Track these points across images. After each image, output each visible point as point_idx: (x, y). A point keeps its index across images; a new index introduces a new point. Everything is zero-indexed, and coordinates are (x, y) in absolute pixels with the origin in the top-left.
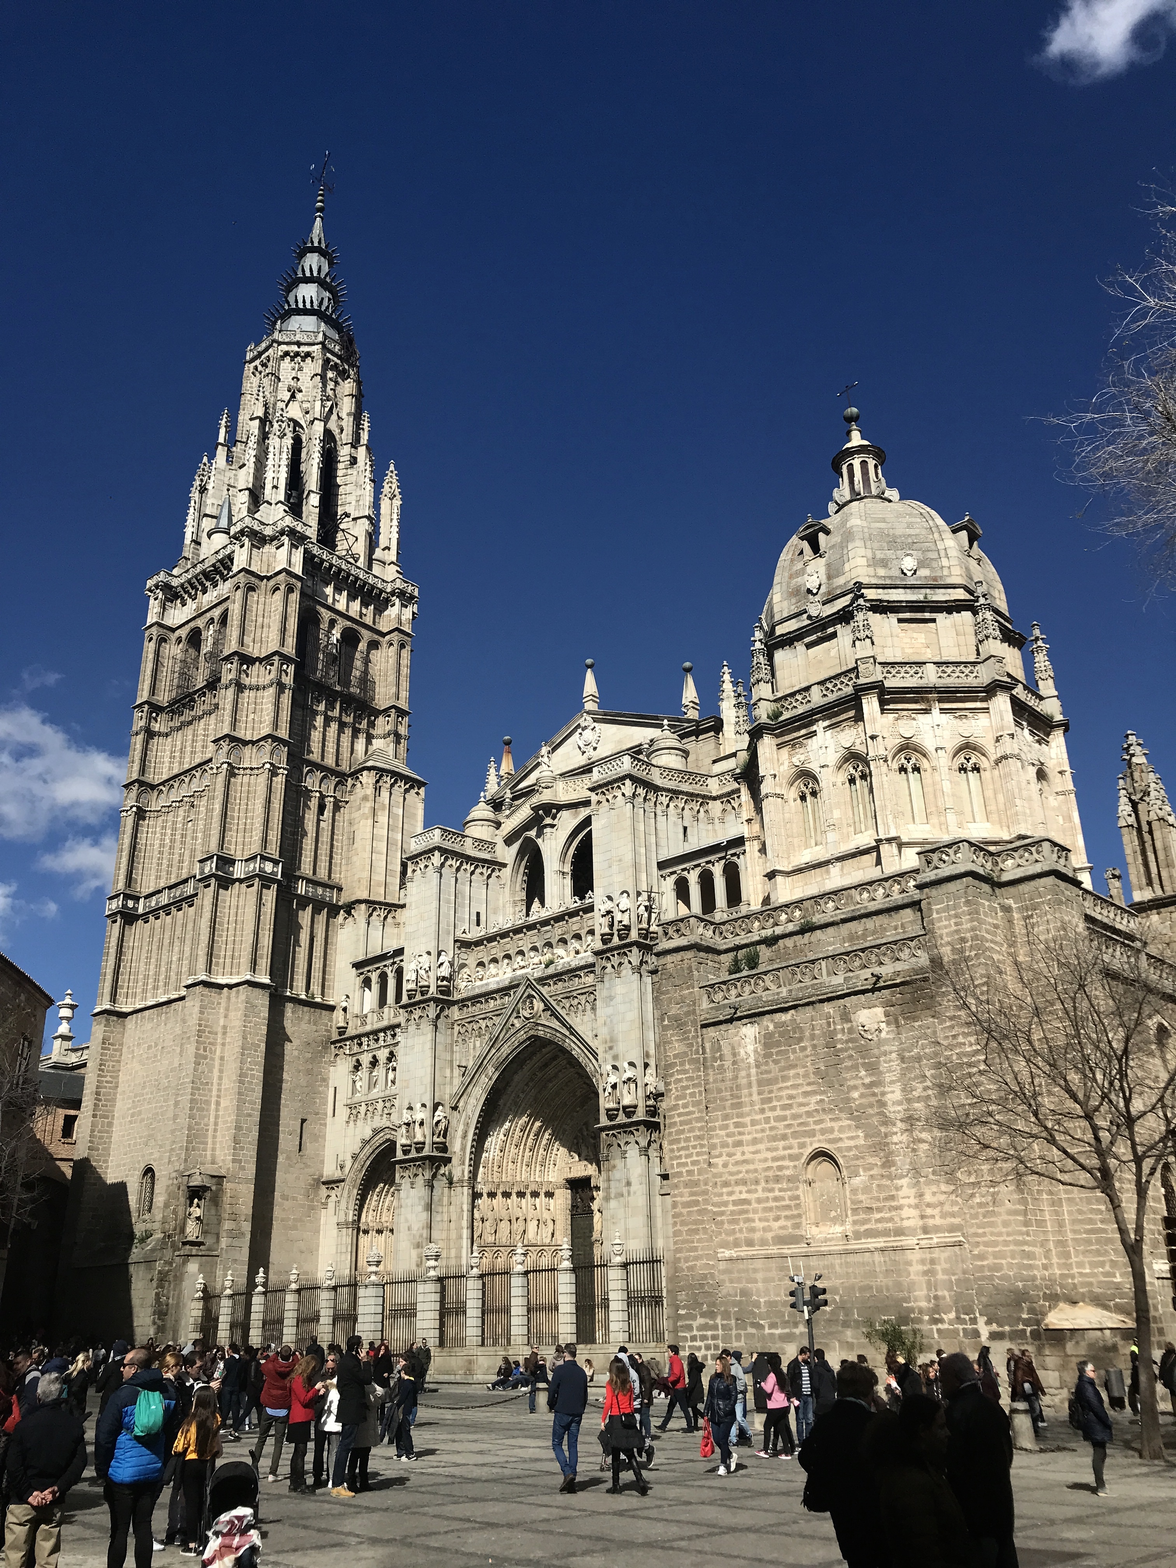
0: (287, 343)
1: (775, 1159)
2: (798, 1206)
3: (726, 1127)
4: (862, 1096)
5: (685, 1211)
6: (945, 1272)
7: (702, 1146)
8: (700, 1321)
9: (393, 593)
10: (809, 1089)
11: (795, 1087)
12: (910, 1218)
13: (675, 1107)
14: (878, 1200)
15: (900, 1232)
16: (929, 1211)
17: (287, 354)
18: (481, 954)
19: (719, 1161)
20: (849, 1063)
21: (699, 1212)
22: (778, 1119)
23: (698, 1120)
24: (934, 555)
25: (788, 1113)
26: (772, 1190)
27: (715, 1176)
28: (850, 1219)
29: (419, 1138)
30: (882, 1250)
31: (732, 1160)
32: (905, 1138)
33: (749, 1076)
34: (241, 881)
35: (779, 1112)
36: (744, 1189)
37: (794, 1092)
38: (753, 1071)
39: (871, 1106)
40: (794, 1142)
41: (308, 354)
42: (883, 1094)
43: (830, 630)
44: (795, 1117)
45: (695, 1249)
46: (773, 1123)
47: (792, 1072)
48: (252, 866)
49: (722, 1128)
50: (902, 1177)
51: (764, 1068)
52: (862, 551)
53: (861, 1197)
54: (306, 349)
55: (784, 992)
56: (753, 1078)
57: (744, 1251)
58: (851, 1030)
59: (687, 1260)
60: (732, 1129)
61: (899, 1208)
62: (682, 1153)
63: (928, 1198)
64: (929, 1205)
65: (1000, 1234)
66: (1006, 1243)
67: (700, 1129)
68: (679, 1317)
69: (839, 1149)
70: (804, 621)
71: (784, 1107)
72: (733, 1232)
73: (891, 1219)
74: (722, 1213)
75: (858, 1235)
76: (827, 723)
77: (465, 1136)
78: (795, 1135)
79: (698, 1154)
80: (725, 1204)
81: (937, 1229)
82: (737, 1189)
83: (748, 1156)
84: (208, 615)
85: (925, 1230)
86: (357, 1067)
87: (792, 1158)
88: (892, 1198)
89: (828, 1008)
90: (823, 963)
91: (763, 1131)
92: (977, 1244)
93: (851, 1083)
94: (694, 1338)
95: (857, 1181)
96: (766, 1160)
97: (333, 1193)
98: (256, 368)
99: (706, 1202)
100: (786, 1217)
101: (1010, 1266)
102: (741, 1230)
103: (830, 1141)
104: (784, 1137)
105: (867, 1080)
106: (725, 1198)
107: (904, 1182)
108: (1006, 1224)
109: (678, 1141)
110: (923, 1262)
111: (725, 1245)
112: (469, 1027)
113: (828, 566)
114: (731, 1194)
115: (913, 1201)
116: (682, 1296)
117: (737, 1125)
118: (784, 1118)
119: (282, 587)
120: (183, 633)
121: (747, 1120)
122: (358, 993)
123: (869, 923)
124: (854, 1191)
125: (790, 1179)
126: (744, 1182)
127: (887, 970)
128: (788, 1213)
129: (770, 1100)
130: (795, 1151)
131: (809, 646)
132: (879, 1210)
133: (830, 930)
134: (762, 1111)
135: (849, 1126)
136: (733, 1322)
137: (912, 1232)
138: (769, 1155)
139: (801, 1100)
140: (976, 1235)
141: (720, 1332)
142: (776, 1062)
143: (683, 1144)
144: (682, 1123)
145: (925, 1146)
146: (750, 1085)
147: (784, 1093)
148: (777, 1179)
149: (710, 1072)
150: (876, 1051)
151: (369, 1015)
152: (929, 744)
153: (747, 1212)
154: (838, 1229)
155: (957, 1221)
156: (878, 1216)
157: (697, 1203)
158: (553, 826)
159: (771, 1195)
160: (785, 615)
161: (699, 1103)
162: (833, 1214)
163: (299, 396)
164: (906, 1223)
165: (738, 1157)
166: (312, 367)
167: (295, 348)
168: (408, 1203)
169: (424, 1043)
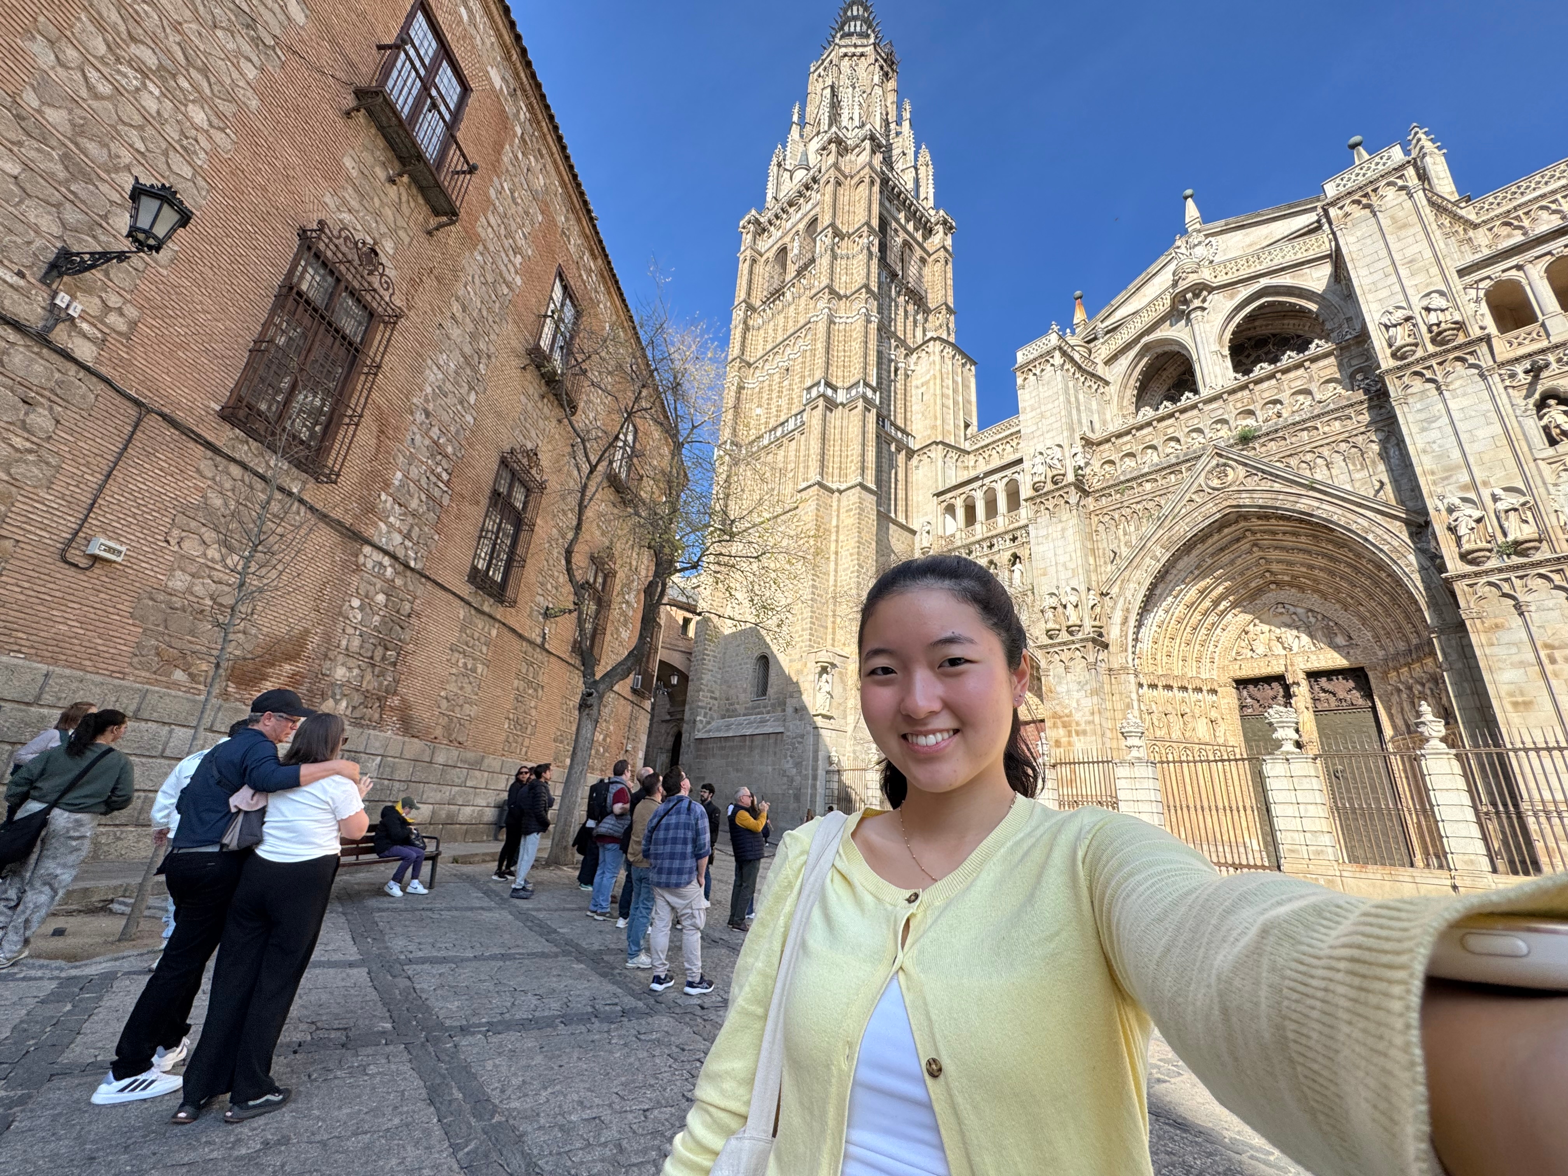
9: (937, 223)
18: (1107, 451)
29: (1074, 619)
34: (844, 405)
41: (862, 54)
48: (853, 392)
77: (1125, 621)
84: (794, 231)
98: (819, 75)
119: (867, 178)
120: (771, 254)
122: (940, 519)
151: (958, 534)
158: (1203, 309)
166: (866, 63)
167: (853, 50)
168: (1062, 689)
169: (1063, 530)
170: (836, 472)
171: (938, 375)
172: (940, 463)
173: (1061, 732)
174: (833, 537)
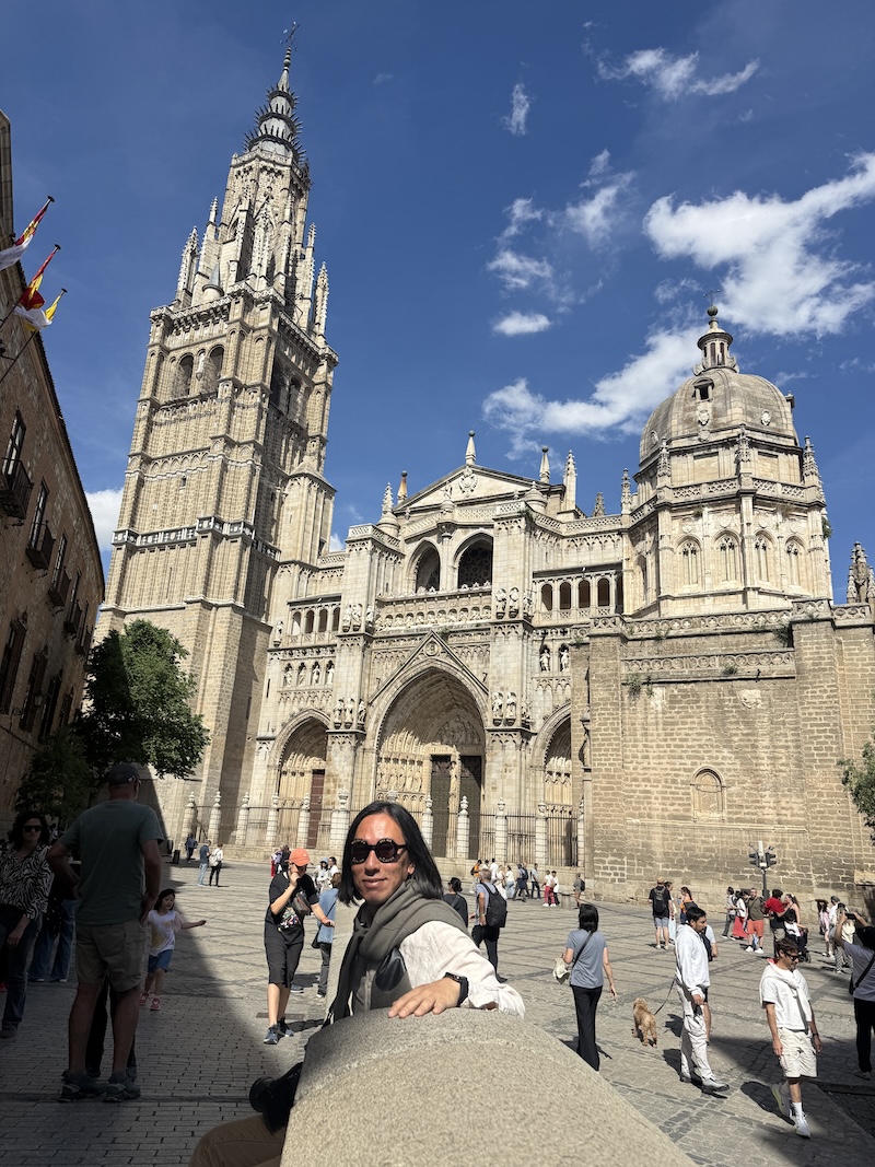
0: (267, 161)
1: (672, 769)
2: (688, 799)
3: (636, 746)
4: (740, 740)
5: (603, 792)
6: (791, 847)
7: (618, 755)
8: (611, 858)
9: (323, 356)
10: (702, 731)
11: (690, 729)
12: (770, 814)
13: (598, 730)
14: (748, 801)
15: (760, 821)
16: (784, 812)
17: (265, 168)
18: (390, 610)
19: (631, 766)
20: (733, 720)
21: (614, 794)
22: (676, 746)
23: (615, 739)
24: (778, 415)
25: (684, 743)
26: (670, 787)
27: (626, 774)
28: (726, 810)
29: (348, 719)
30: (748, 831)
31: (640, 766)
32: (768, 768)
33: (656, 718)
34: (227, 538)
35: (678, 742)
36: (648, 784)
37: (690, 732)
38: (660, 716)
39: (747, 746)
40: (689, 762)
41: (280, 173)
42: (756, 741)
43: (713, 451)
44: (689, 747)
45: (610, 816)
46: (673, 748)
47: (689, 720)
48: (236, 529)
49: (633, 746)
50: (765, 790)
51: (668, 715)
52: (740, 404)
53: (735, 799)
54: (279, 168)
55: (687, 672)
56: (660, 721)
57: (647, 821)
58: (735, 701)
59: (602, 821)
60: (641, 748)
61: (763, 807)
62: (603, 757)
63: (783, 804)
64: (783, 808)
65: (832, 830)
66: (835, 835)
67: (618, 745)
68: (597, 855)
69: (722, 770)
70: (695, 441)
71: (681, 740)
72: (639, 808)
73: (755, 814)
74: (632, 797)
75: (730, 820)
76: (711, 509)
77: (377, 721)
78: (688, 757)
79: (614, 760)
80: (634, 791)
81: (788, 823)
82: (643, 784)
83: (652, 765)
84: (201, 346)
85: (780, 822)
86: (289, 667)
87: (685, 770)
88: (758, 802)
89: (719, 685)
90: (717, 659)
91: (665, 752)
92: (815, 834)
93: (733, 732)
94: (605, 868)
95: (732, 789)
96: (666, 769)
97: (264, 747)
98: (239, 173)
99: (619, 789)
100: (679, 804)
101: (836, 848)
102: (645, 809)
103: (714, 764)
104: (681, 757)
105: (745, 732)
106: (634, 788)
107: (767, 793)
108: (835, 824)
109: (600, 750)
110: (776, 840)
111: (633, 816)
112: (384, 655)
113: (714, 409)
114: (638, 786)
115: (772, 805)
116: (598, 843)
117: (645, 746)
118: (682, 746)
119: (265, 339)
120: (178, 354)
121: (654, 744)
122: (290, 622)
123: (742, 638)
124: (730, 795)
125: (683, 782)
126: (649, 781)
127: (765, 668)
128: (681, 802)
129: (672, 734)
130: (690, 767)
131: (695, 458)
132: (747, 807)
133: (712, 638)
134: (666, 740)
135: (730, 758)
136: (636, 861)
137: (771, 822)
138: (669, 767)
139: (695, 737)
140: (815, 828)
141: (626, 866)
142: (678, 713)
143: (603, 752)
144: (603, 740)
145: (785, 774)
146: (657, 724)
147: (683, 731)
148: (674, 781)
149: (627, 711)
150: (753, 715)
151: (300, 637)
152: (774, 534)
153: (650, 798)
154: (716, 815)
155: (802, 819)
156: (746, 811)
157: (612, 788)
158: (450, 537)
159: (668, 790)
160: (680, 434)
161: (618, 729)
162: (712, 806)
163: (271, 201)
164: (766, 817)
165: (645, 765)
166: (284, 182)
167: (272, 166)
168: (337, 759)
169: (354, 661)
170: (216, 589)
171: (304, 505)
172: (296, 578)
173: (332, 784)
174: (208, 641)
